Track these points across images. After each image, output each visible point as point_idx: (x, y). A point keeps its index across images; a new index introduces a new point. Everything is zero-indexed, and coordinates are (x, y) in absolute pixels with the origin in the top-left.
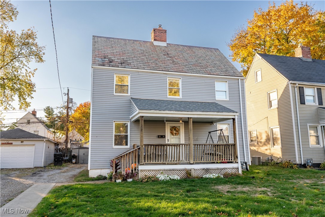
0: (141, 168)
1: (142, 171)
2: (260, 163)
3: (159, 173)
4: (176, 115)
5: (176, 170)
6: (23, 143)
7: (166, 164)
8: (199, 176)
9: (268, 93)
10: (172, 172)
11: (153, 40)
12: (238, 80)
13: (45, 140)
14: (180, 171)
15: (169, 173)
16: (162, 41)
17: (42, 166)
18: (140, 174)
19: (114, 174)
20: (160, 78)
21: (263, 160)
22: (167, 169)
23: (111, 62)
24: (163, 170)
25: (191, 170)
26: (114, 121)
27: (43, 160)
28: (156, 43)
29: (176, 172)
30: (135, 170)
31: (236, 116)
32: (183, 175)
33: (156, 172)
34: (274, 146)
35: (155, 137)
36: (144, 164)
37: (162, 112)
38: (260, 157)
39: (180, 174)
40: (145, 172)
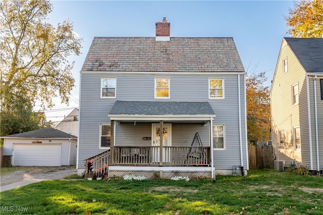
0: (111, 168)
1: (111, 171)
2: (282, 168)
3: (128, 174)
4: (146, 118)
5: (144, 171)
6: (51, 142)
7: (135, 165)
8: (168, 178)
9: (293, 86)
10: (140, 173)
11: (155, 36)
12: (237, 76)
13: (70, 140)
14: (148, 173)
15: (137, 174)
16: (165, 36)
17: (68, 165)
18: (109, 174)
19: (87, 172)
20: (147, 79)
21: (287, 165)
22: (135, 170)
23: (100, 66)
24: (131, 171)
25: (159, 172)
26: (101, 124)
27: (69, 159)
28: (158, 39)
29: (144, 173)
30: (106, 170)
31: (212, 118)
32: (152, 177)
33: (125, 173)
34: (297, 149)
35: (141, 139)
36: (114, 165)
37: (132, 115)
38: (282, 162)
39: (148, 175)
40: (114, 172)
